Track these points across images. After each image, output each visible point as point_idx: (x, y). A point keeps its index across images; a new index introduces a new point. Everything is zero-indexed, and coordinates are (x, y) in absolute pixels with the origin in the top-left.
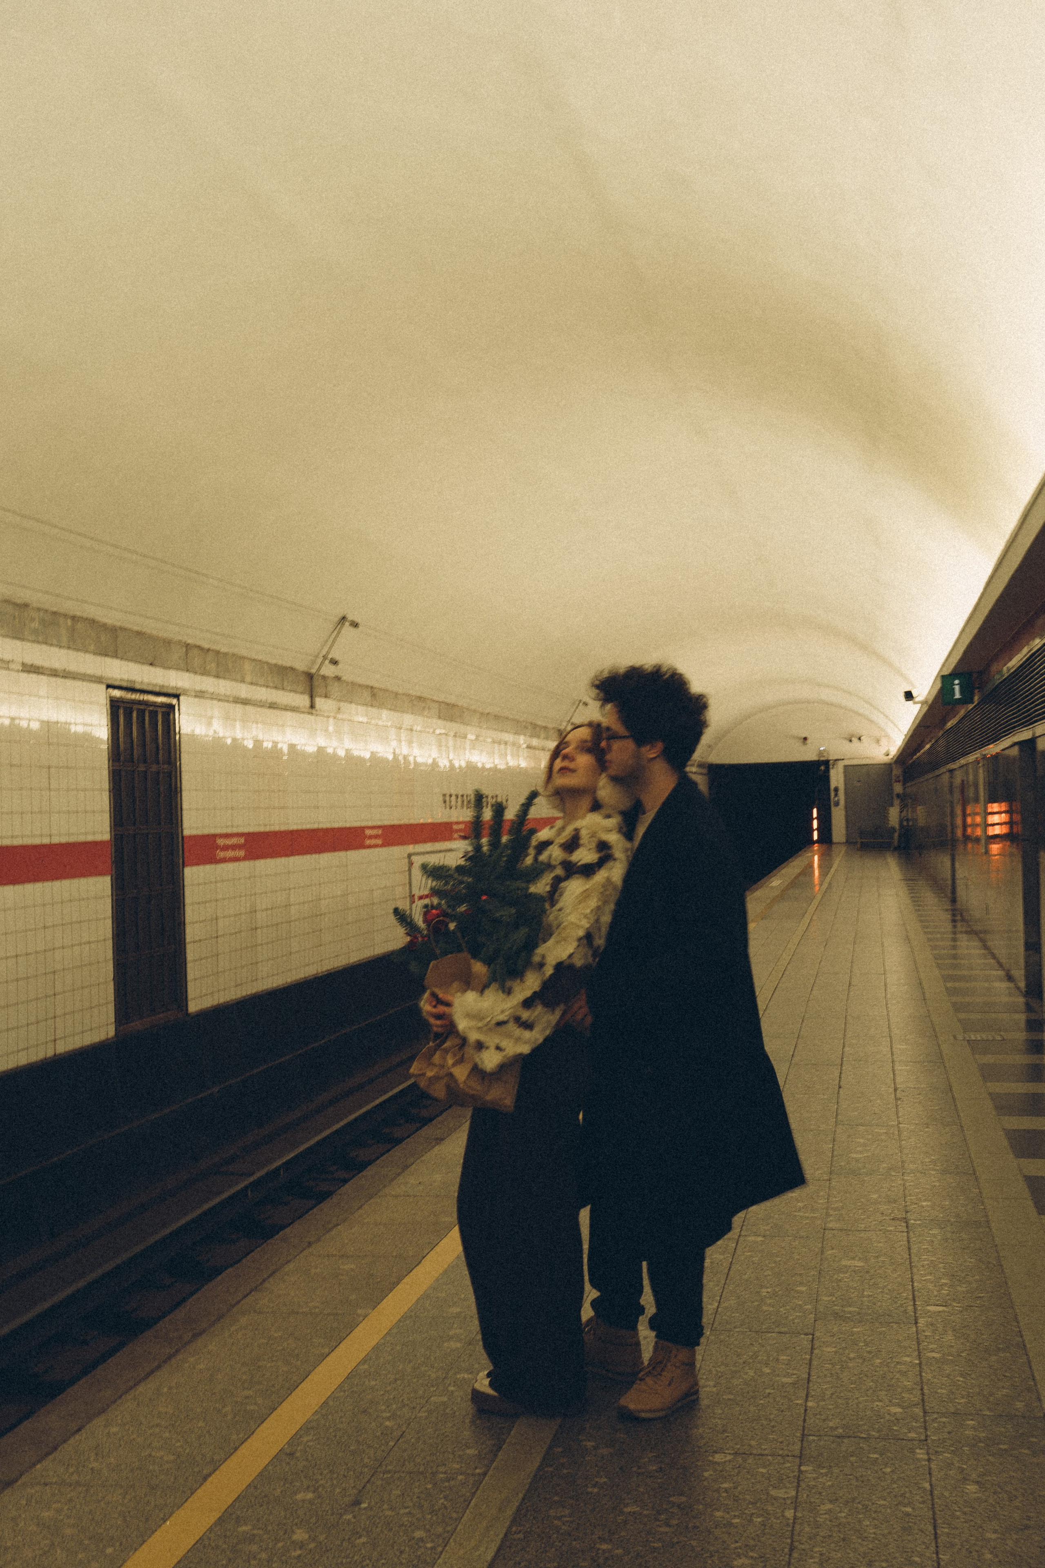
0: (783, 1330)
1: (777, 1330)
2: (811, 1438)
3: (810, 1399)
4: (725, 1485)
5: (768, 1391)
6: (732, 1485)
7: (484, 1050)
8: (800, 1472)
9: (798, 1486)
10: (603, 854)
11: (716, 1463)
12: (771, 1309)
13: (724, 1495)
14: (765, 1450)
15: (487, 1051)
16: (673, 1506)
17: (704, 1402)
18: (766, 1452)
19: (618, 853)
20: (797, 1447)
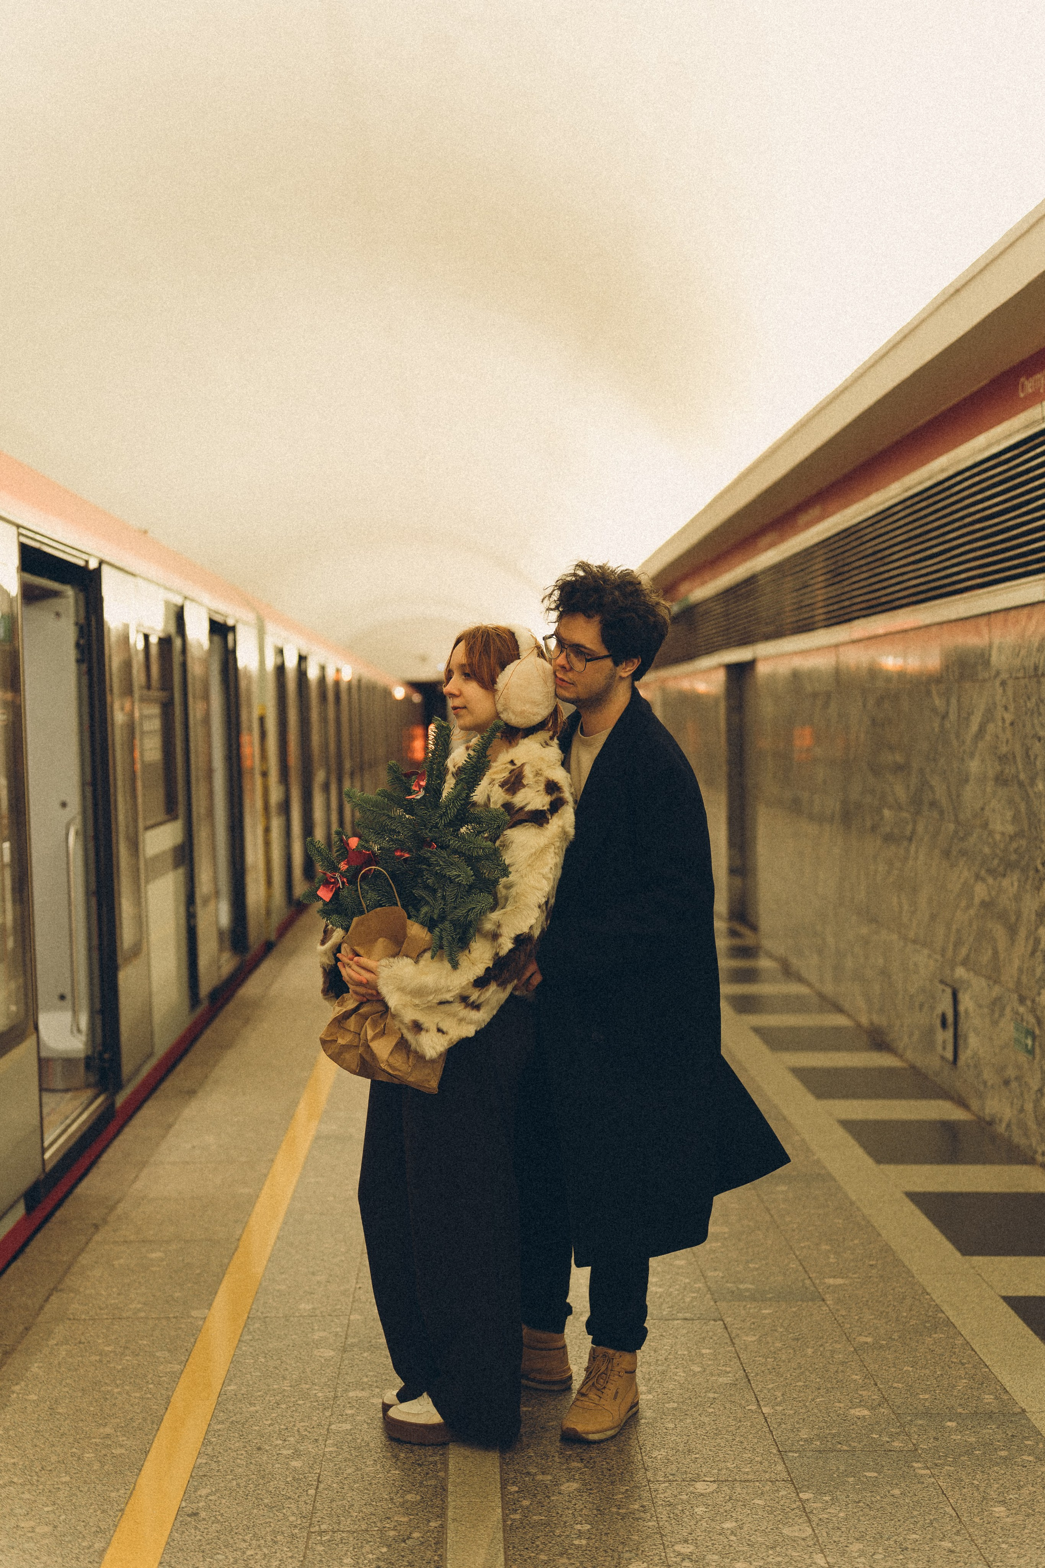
0: (688, 1315)
1: (680, 1315)
2: (790, 1454)
3: (762, 1403)
4: (727, 1525)
5: (711, 1395)
6: (734, 1524)
7: (423, 1033)
8: (800, 1500)
9: (810, 1521)
10: (554, 796)
11: (702, 1495)
12: (661, 1290)
13: (733, 1538)
14: (747, 1473)
15: (428, 1034)
16: (684, 1559)
17: (647, 1413)
18: (750, 1477)
19: (567, 795)
20: (780, 1467)
